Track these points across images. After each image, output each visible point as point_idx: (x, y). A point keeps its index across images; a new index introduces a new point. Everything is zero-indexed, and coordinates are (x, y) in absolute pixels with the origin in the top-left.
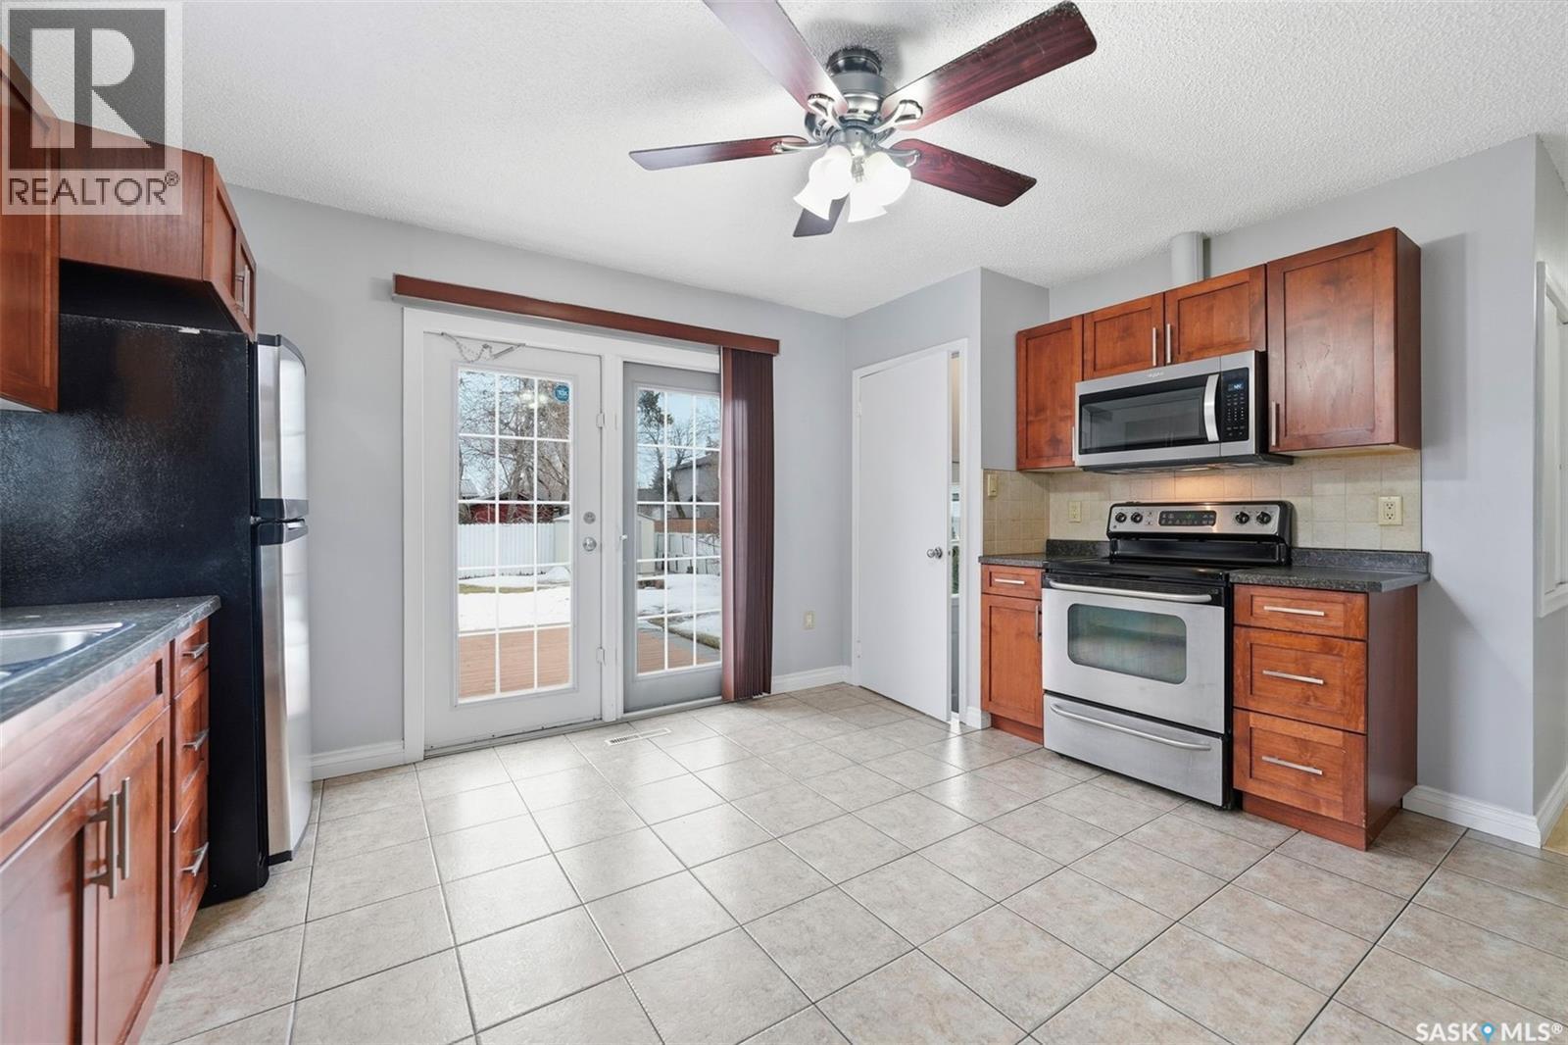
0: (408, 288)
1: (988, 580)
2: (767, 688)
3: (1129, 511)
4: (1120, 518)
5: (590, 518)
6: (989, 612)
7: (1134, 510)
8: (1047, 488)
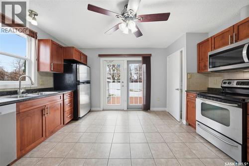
0: (100, 56)
1: (187, 95)
2: (149, 109)
3: (227, 81)
4: (225, 83)
5: (123, 82)
6: (187, 102)
7: (229, 81)
8: (208, 76)
